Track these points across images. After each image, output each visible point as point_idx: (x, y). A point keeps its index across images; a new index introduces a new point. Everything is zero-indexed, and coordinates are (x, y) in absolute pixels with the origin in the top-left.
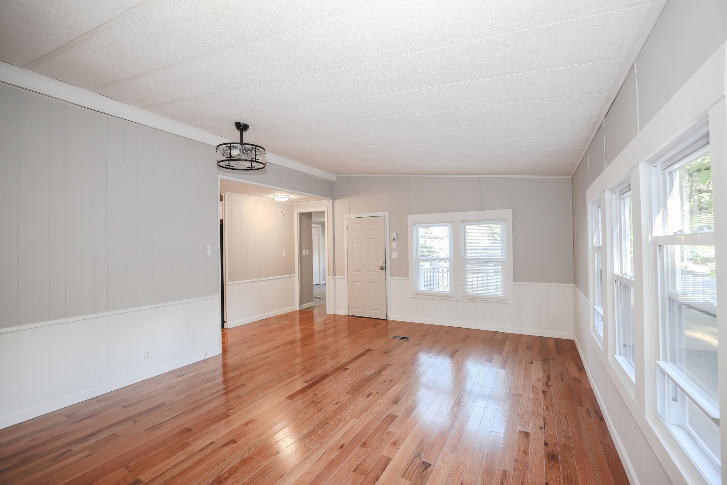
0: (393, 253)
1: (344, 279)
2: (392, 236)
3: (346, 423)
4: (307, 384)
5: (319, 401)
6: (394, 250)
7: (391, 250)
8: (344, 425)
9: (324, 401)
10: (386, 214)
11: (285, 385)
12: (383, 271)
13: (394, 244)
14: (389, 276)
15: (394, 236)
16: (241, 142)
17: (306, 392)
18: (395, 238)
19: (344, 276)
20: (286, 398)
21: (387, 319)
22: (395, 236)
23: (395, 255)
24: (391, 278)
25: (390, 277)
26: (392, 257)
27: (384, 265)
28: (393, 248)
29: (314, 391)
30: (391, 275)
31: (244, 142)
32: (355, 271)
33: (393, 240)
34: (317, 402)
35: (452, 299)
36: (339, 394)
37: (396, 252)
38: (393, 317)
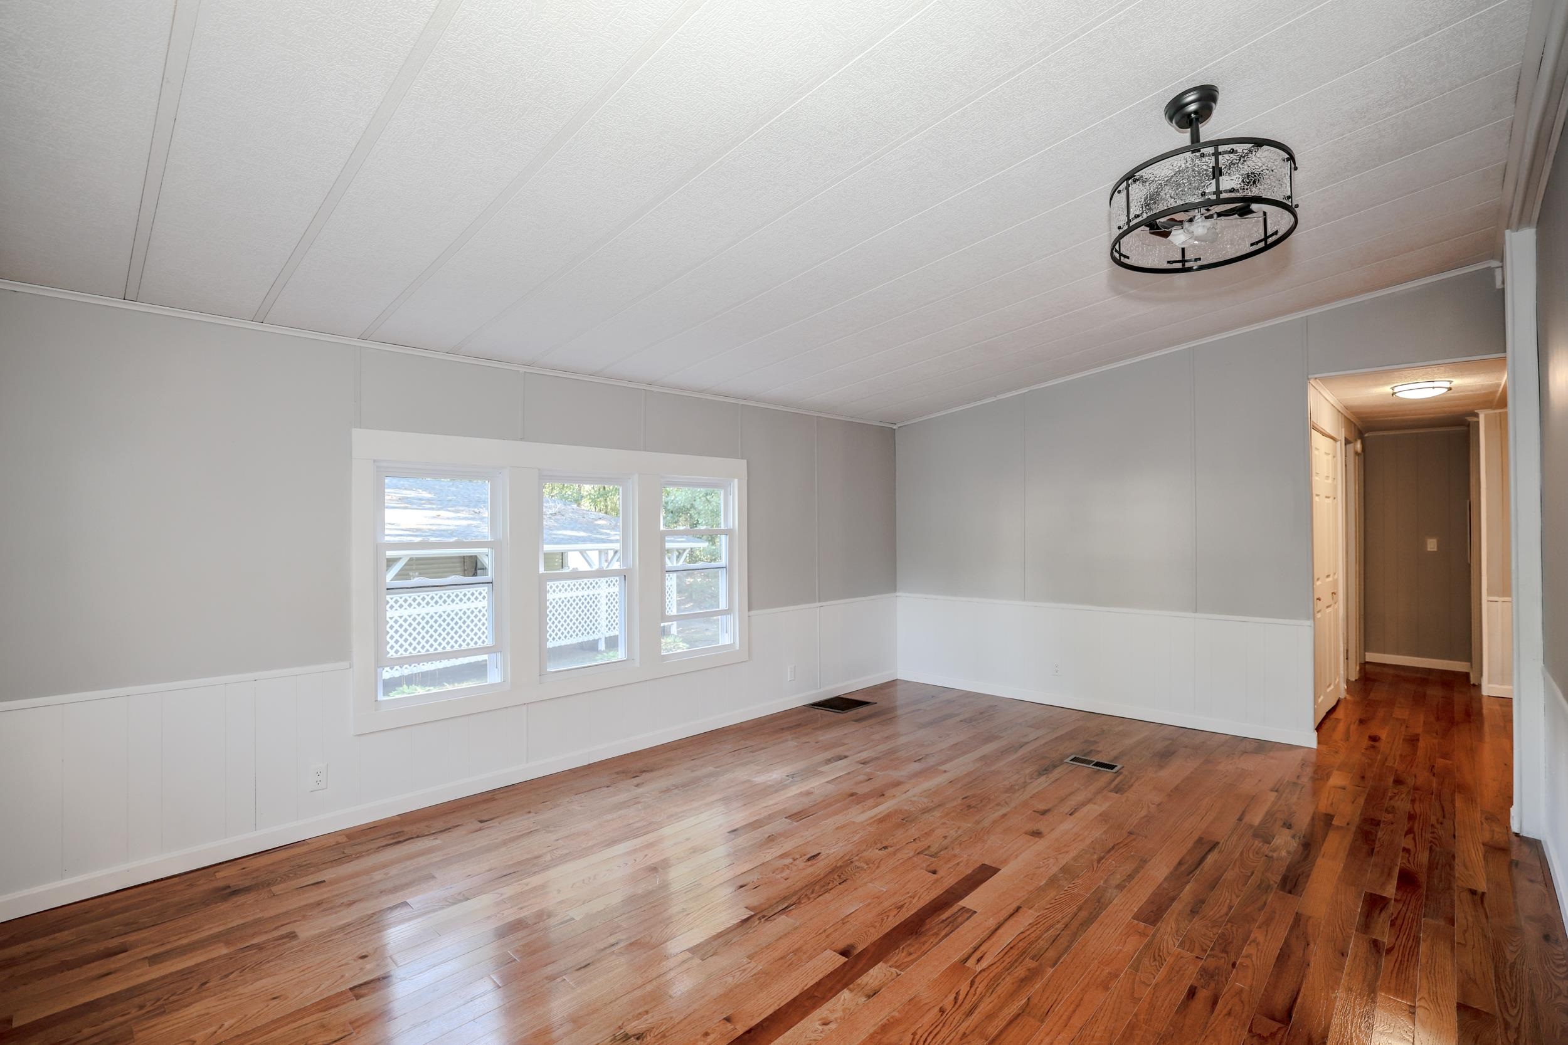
3: (872, 818)
4: (962, 903)
5: (922, 856)
8: (875, 816)
9: (911, 854)
11: (1024, 909)
17: (957, 881)
20: (996, 870)
29: (937, 881)
34: (926, 855)
36: (878, 867)
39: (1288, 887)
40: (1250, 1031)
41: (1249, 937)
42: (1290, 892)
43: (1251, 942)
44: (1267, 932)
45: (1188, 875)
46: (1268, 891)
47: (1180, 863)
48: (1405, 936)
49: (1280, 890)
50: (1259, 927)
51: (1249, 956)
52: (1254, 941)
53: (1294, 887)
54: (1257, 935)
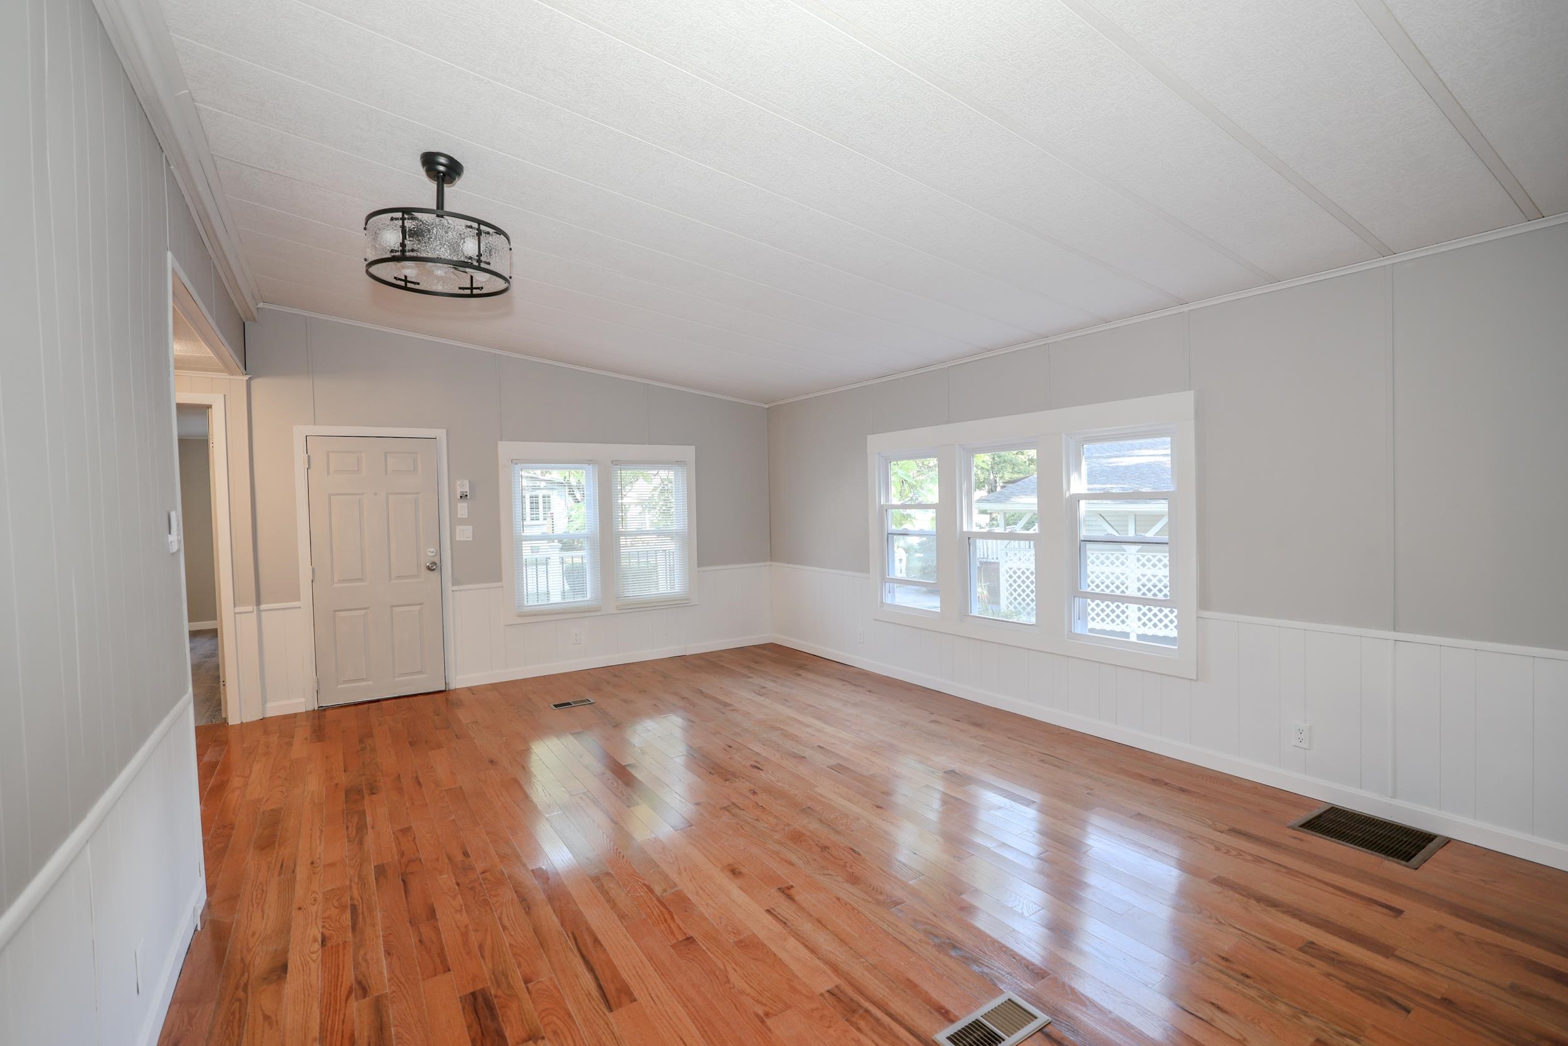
0: (458, 528)
1: (300, 607)
2: (458, 487)
6: (463, 522)
7: (455, 521)
10: (441, 434)
12: (434, 575)
13: (463, 509)
14: (450, 584)
15: (463, 486)
16: (438, 208)
18: (468, 494)
19: (299, 600)
21: (447, 689)
22: (467, 489)
23: (465, 533)
24: (455, 588)
25: (453, 585)
26: (457, 539)
27: (437, 560)
28: (459, 516)
30: (456, 582)
31: (447, 208)
32: (340, 581)
33: (461, 497)
35: (598, 613)
37: (467, 527)
38: (460, 680)
39: (480, 999)
40: (420, 860)
41: (466, 911)
42: (473, 994)
43: (462, 909)
44: (459, 928)
45: (573, 934)
46: (493, 977)
47: (596, 941)
48: (336, 1030)
49: (483, 989)
50: (466, 926)
51: (454, 897)
52: (461, 911)
53: (475, 1007)
54: (463, 919)
